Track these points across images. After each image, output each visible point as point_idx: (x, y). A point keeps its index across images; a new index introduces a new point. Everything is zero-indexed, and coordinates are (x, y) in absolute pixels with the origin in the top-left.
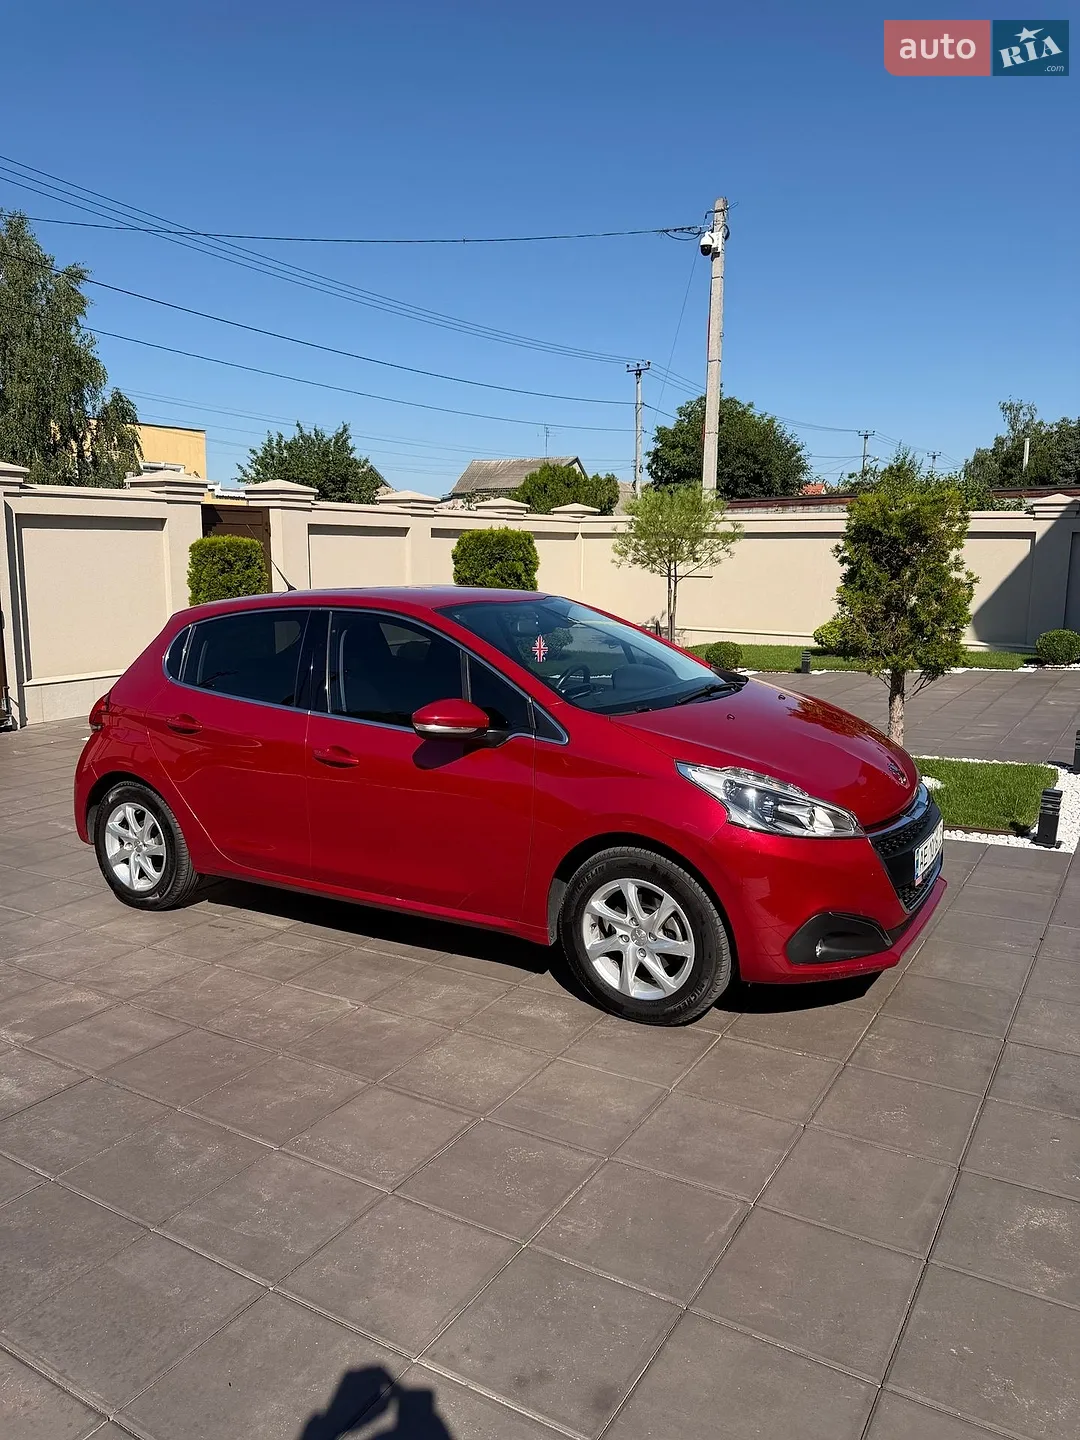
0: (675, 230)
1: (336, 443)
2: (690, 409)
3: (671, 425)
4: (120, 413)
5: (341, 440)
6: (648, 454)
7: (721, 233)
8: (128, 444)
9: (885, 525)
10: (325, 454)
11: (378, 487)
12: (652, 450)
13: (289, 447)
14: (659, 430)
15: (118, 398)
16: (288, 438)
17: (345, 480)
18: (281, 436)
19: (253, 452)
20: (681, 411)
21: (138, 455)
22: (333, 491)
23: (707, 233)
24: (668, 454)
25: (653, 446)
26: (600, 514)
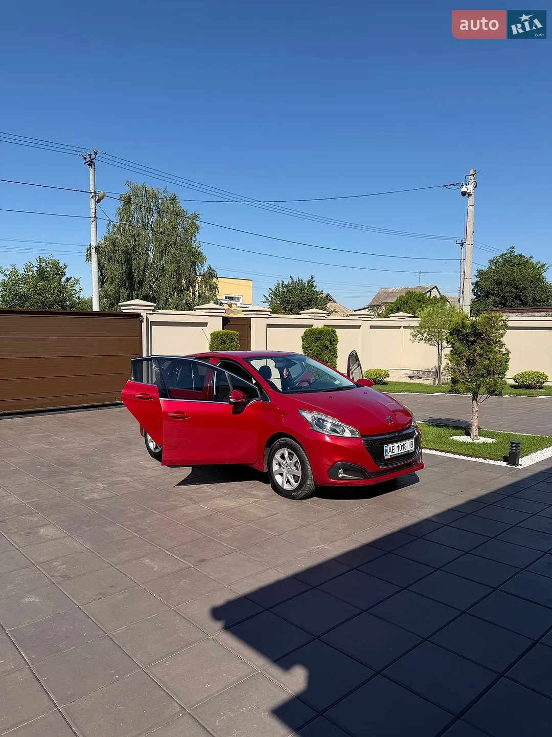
0: (450, 185)
1: (308, 284)
2: (496, 260)
3: (485, 269)
4: (211, 274)
5: (311, 282)
6: (472, 284)
7: (472, 185)
8: (213, 288)
9: (464, 328)
10: (303, 289)
11: (326, 304)
12: (475, 282)
13: (287, 287)
14: (478, 271)
15: (210, 269)
16: (286, 283)
17: (311, 300)
18: (283, 282)
19: (271, 289)
20: (490, 261)
21: (217, 293)
22: (305, 306)
23: (465, 186)
24: (483, 284)
25: (475, 280)
26: (413, 317)
